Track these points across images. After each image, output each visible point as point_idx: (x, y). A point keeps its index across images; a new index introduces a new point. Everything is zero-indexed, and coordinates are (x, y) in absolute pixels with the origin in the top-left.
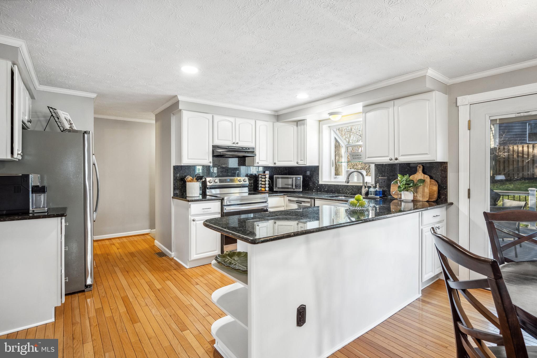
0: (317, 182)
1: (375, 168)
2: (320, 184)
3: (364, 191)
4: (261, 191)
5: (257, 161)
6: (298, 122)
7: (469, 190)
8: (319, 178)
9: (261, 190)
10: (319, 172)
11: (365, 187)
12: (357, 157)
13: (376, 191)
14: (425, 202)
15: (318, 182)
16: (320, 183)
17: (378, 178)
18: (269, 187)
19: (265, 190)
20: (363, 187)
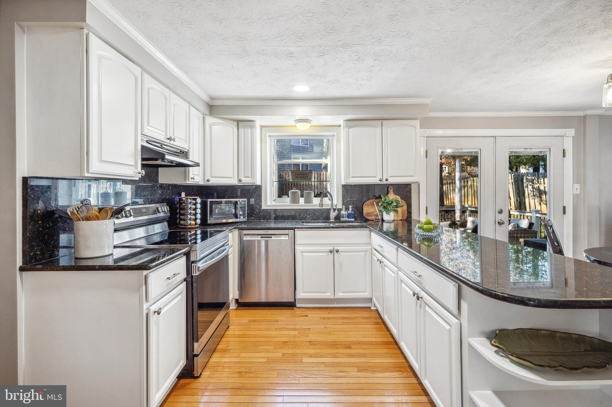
0: (258, 206)
1: (342, 189)
2: (264, 210)
3: (333, 215)
4: (189, 226)
5: (191, 176)
6: (240, 123)
7: (427, 207)
8: (261, 202)
9: (190, 224)
10: (261, 193)
11: (334, 210)
12: (302, 176)
13: (348, 214)
14: (400, 221)
15: (261, 206)
16: (264, 207)
17: (347, 200)
18: (201, 219)
19: (196, 224)
20: (332, 211)
